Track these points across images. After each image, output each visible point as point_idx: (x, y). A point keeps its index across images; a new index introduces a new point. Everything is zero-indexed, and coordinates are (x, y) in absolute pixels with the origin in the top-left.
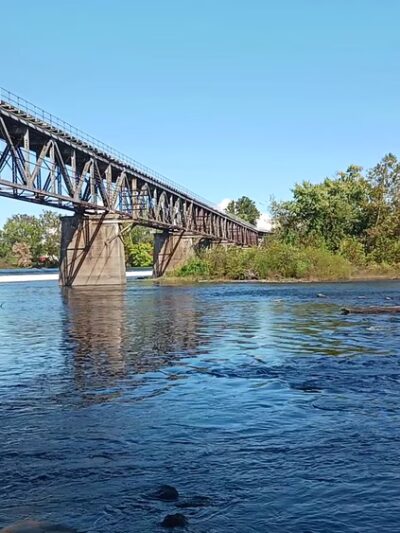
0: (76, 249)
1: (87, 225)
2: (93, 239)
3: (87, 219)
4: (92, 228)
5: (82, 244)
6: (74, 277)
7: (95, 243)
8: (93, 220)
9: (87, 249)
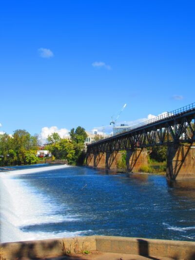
0: (177, 161)
1: (183, 149)
2: (186, 155)
3: (183, 145)
4: (185, 150)
5: (180, 158)
6: (177, 175)
7: (187, 158)
8: (186, 146)
9: (183, 160)
